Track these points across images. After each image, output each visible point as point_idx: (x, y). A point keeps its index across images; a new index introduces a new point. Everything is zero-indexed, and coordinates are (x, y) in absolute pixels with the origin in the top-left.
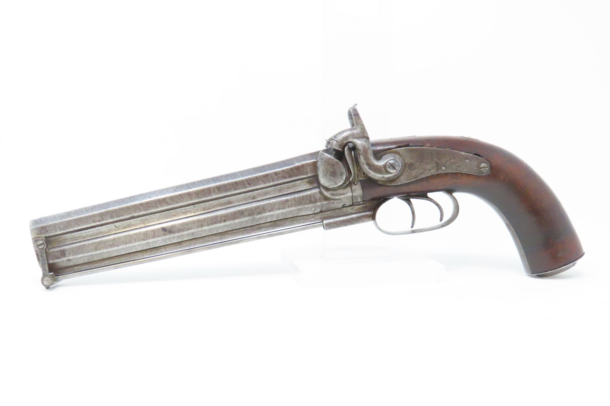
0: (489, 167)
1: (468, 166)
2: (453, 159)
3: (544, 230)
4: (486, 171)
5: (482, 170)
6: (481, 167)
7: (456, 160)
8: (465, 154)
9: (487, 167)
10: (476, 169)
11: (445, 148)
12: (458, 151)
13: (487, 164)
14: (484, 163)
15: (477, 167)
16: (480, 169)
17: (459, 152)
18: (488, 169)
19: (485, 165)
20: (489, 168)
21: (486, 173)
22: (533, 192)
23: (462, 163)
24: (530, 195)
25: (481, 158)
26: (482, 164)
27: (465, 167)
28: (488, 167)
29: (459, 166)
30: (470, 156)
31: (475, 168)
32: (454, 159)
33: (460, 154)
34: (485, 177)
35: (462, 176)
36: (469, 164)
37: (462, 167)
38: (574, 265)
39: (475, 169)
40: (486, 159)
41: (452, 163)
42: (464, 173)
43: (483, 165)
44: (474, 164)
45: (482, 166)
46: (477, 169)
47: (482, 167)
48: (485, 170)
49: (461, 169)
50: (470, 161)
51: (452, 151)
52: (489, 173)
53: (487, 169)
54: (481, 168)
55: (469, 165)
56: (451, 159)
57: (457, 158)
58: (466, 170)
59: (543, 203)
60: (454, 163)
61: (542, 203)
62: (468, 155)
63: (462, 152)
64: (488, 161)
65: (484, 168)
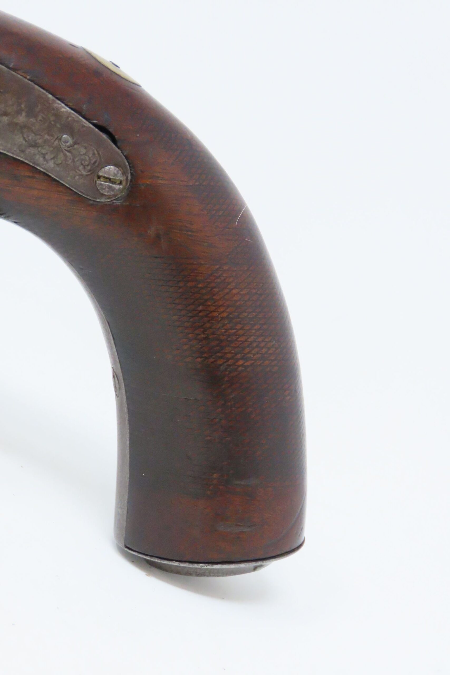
0: (127, 184)
1: (65, 155)
2: (24, 114)
3: (208, 438)
4: (112, 193)
5: (101, 184)
6: (101, 174)
7: (32, 120)
8: (69, 115)
9: (120, 183)
10: (84, 173)
11: (14, 69)
12: (50, 96)
13: (124, 173)
14: (115, 165)
15: (89, 168)
16: (96, 179)
17: (54, 101)
18: (121, 191)
19: (115, 175)
20: (124, 188)
21: (109, 197)
22: (225, 315)
23: (46, 137)
24: (213, 318)
25: (114, 146)
26: (107, 168)
27: (52, 156)
28: (124, 183)
29: (35, 145)
30: (84, 126)
31: (81, 168)
32: (28, 116)
33: (53, 109)
34: (102, 208)
35: (33, 177)
36: (70, 149)
37: (43, 151)
38: (255, 569)
39: (82, 175)
40: (126, 157)
41: (17, 124)
42: (40, 172)
43: (110, 170)
44: (83, 157)
45: (105, 173)
46: (87, 175)
47: (104, 177)
48: (110, 187)
49: (37, 157)
50: (75, 143)
51: (33, 88)
52: (118, 203)
53: (117, 187)
54: (99, 177)
55: (68, 154)
56: (19, 112)
57: (40, 118)
58: (51, 164)
59: (242, 359)
60: (23, 128)
61: (239, 356)
62: (78, 121)
63: (63, 105)
64: (132, 166)
65: (109, 180)
